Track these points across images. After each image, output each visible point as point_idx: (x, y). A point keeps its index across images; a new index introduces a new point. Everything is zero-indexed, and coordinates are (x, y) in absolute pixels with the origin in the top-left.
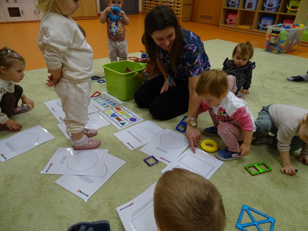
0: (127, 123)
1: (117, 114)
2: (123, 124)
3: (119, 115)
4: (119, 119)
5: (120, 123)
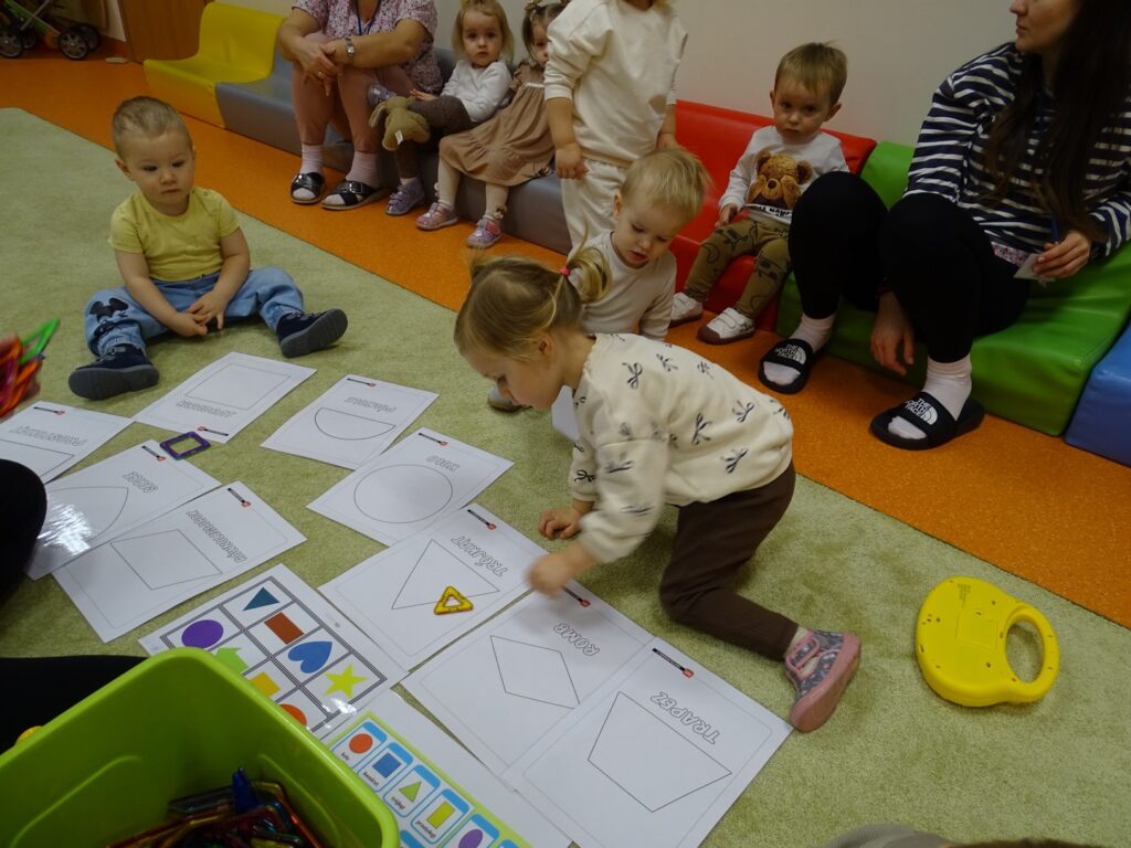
0: (237, 607)
1: (295, 667)
2: (263, 598)
3: (284, 659)
4: (283, 627)
5: (275, 601)
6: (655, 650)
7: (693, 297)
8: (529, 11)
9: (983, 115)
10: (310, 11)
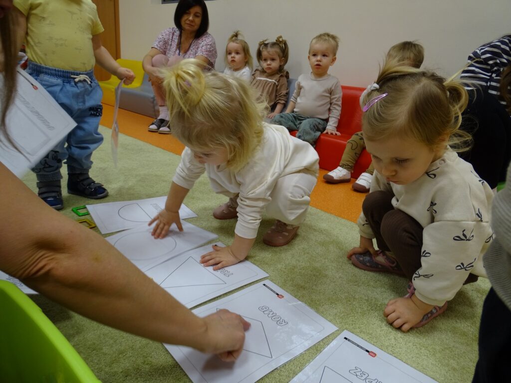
6: (346, 338)
7: (345, 168)
8: (260, 45)
9: (495, 68)
10: (158, 48)
